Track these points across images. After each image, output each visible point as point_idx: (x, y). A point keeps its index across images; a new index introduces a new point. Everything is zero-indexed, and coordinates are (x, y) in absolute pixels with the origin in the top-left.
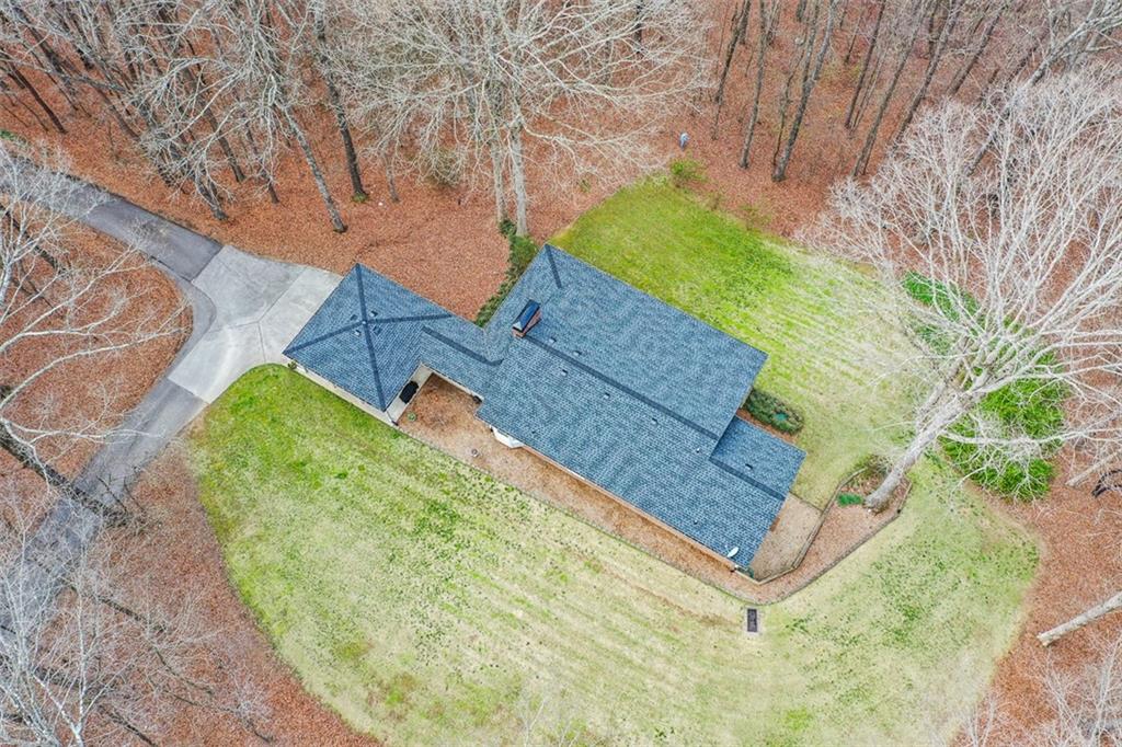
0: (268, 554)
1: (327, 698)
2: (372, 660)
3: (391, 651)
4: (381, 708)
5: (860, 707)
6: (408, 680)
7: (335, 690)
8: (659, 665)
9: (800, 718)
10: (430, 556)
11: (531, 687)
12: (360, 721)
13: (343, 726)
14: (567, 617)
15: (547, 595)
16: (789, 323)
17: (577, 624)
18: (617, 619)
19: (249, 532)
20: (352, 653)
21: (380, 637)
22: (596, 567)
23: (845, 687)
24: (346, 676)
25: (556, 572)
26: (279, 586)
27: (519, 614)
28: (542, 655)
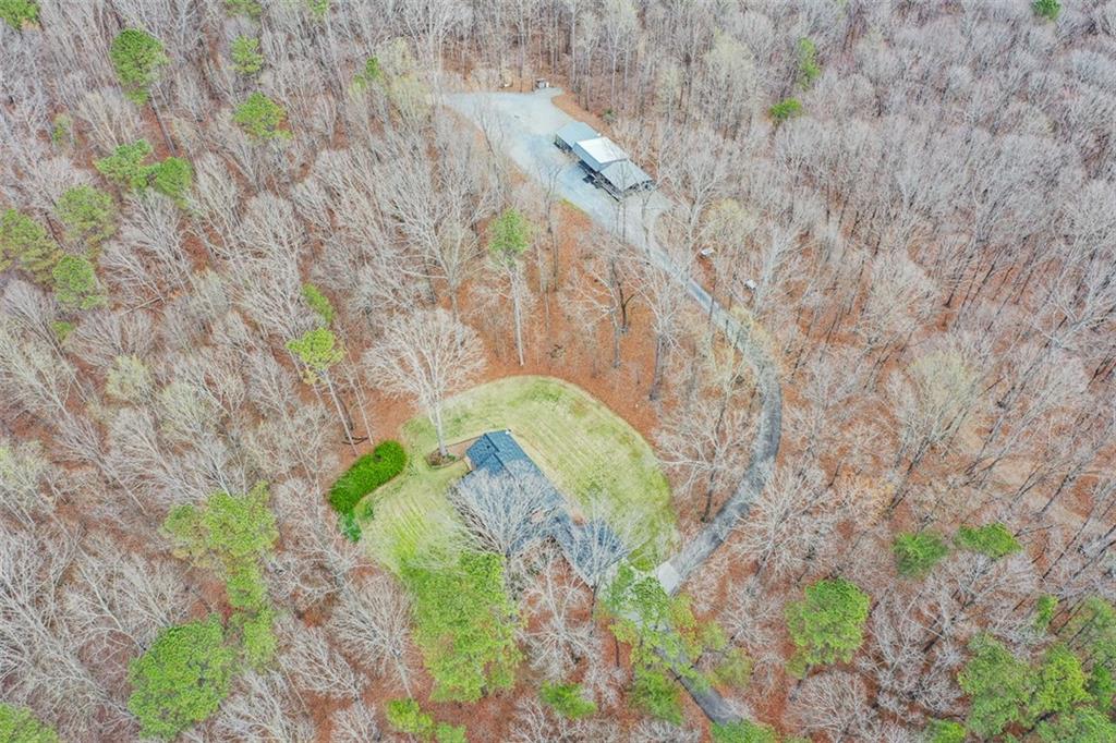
0: (655, 493)
1: (646, 444)
2: (630, 451)
3: (623, 453)
4: (631, 437)
5: (492, 402)
6: (620, 442)
7: (643, 445)
8: (544, 428)
9: (511, 404)
10: (601, 478)
11: (585, 431)
12: (638, 436)
13: (643, 435)
14: (565, 448)
15: (569, 456)
16: (421, 533)
17: (563, 445)
18: (551, 443)
19: (661, 503)
20: (636, 455)
21: (625, 457)
22: (549, 461)
23: (493, 408)
24: (639, 448)
25: (562, 461)
26: (654, 481)
27: (580, 452)
28: (577, 439)
